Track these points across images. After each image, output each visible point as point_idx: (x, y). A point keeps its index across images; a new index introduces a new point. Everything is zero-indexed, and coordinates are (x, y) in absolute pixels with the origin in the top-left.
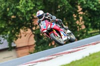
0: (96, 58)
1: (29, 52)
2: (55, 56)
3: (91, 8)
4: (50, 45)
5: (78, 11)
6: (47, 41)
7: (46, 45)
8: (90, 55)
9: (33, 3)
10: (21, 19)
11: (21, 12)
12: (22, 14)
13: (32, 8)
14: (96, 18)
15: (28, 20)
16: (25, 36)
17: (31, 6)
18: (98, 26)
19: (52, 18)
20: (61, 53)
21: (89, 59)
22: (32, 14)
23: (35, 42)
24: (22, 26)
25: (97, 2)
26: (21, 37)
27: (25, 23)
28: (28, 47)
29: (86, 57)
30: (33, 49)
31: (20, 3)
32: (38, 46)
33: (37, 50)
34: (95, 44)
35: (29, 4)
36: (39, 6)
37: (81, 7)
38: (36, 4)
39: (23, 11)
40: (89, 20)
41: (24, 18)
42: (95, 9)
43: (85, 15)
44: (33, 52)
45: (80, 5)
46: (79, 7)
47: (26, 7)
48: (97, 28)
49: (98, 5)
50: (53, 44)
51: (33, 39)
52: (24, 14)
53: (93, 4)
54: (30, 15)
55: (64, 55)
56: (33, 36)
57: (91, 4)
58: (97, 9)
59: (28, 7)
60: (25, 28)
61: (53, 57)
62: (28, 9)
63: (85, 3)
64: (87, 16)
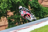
0: (38, 31)
1: (6, 28)
2: (18, 30)
3: (35, 7)
4: (15, 25)
5: (29, 8)
6: (14, 23)
7: (13, 25)
8: (35, 30)
9: (7, 5)
10: (1, 12)
11: (1, 9)
12: (2, 10)
13: (6, 7)
14: (37, 12)
15: (5, 12)
16: (3, 20)
17: (6, 6)
18: (38, 16)
19: (26, 10)
20: (20, 28)
21: (34, 31)
22: (7, 10)
23: (8, 23)
24: (2, 16)
25: (38, 4)
26: (1, 21)
27: (3, 14)
28: (5, 26)
29: (33, 30)
30: (7, 27)
31: (1, 4)
32: (9, 25)
33: (9, 27)
34: (37, 24)
35: (5, 5)
36: (10, 6)
37: (30, 7)
38: (8, 5)
39: (2, 8)
40: (34, 12)
41: (3, 12)
42: (37, 7)
43: (32, 10)
44: (7, 28)
45: (29, 5)
46: (29, 6)
47: (4, 6)
48: (38, 17)
49: (38, 5)
50: (17, 24)
51: (7, 22)
52: (3, 10)
53: (36, 5)
54: (6, 10)
55: (22, 30)
56: (7, 20)
57: (35, 5)
58: (38, 7)
59: (5, 6)
60: (3, 16)
61: (17, 30)
62: (5, 8)
63: (32, 4)
64: (33, 11)
